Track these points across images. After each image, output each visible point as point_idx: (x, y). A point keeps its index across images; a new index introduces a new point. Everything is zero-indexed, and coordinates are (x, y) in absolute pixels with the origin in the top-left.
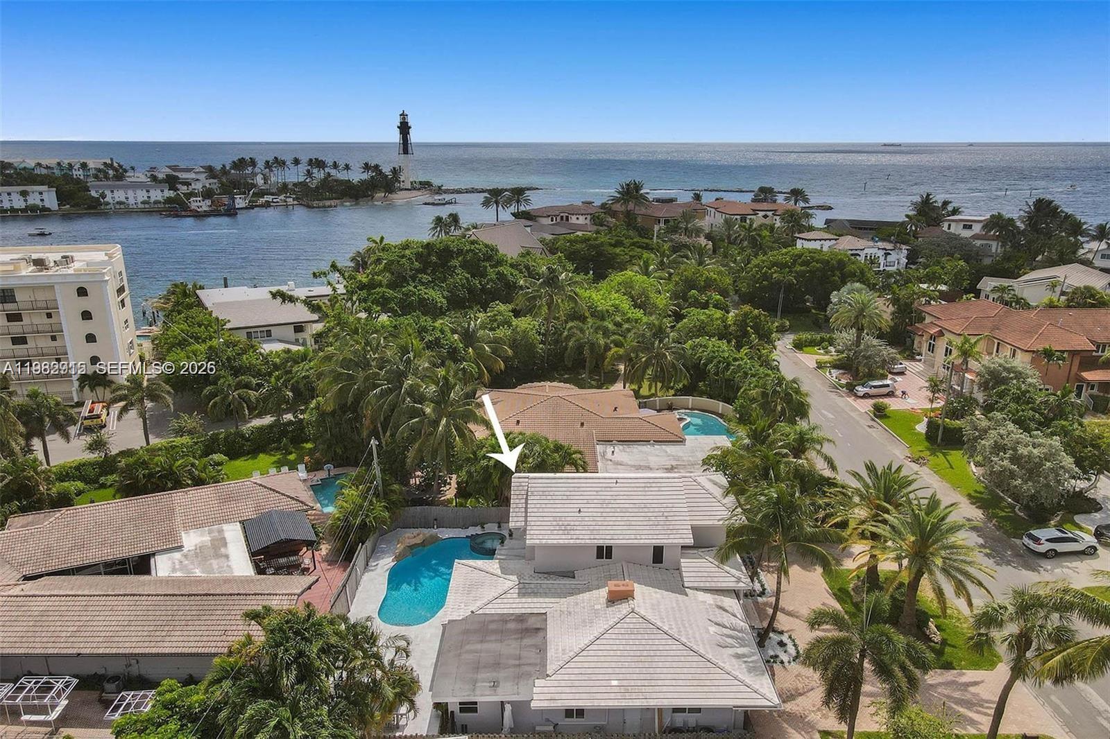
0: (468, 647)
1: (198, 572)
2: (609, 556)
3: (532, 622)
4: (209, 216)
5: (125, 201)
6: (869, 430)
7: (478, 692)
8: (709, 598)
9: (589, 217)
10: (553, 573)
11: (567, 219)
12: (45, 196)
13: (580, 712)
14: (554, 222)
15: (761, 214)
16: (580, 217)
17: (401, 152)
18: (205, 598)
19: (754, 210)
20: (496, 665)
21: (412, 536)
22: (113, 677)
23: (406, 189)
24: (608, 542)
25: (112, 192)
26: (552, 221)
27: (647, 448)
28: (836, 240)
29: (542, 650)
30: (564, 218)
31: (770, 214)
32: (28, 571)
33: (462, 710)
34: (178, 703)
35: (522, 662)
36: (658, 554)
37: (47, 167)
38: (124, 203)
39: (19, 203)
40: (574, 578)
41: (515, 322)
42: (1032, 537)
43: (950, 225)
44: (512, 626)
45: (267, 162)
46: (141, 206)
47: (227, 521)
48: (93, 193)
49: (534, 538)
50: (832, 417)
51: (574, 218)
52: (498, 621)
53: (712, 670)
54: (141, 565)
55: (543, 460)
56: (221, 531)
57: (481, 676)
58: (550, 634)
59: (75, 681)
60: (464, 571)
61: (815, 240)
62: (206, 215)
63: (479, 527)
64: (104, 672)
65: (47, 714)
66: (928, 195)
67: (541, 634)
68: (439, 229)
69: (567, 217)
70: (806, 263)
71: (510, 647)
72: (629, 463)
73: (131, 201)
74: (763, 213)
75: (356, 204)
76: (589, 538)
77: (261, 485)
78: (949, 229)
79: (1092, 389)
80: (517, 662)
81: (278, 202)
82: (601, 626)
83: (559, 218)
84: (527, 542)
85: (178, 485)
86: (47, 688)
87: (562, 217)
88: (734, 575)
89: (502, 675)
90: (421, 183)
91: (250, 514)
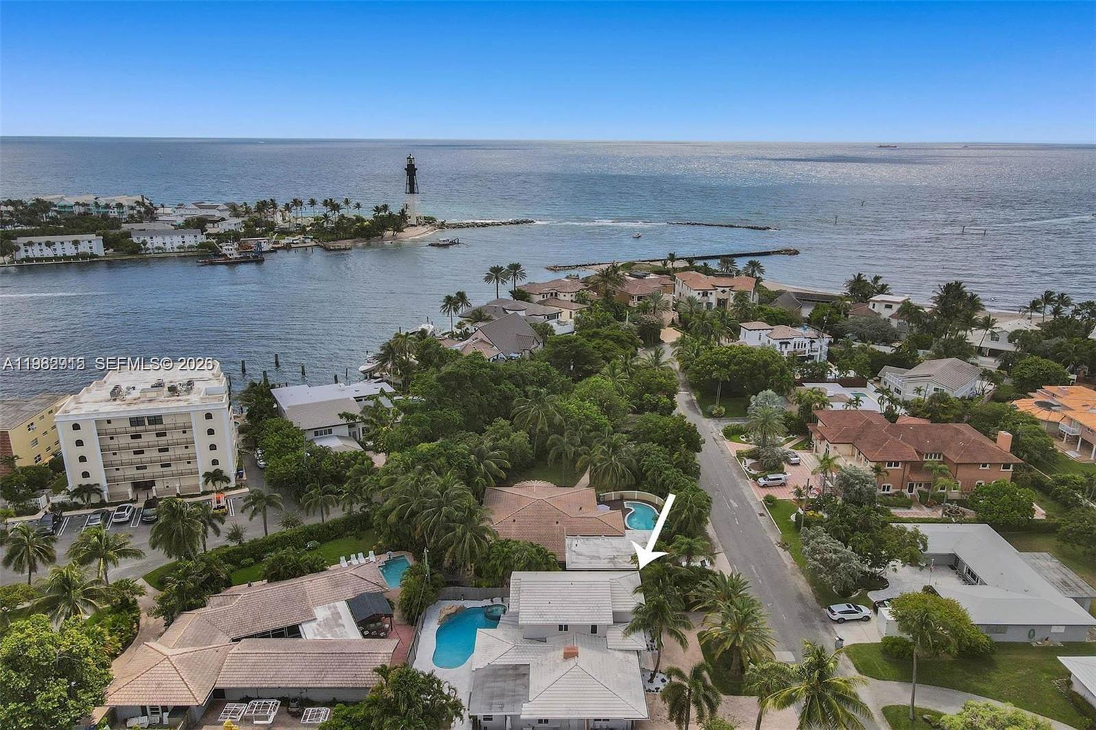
0: (487, 685)
1: (329, 637)
2: (566, 629)
3: (522, 670)
4: (241, 263)
5: (162, 245)
6: (759, 517)
7: (493, 710)
8: (620, 655)
9: (574, 294)
10: (534, 639)
11: (556, 295)
12: (94, 243)
13: (546, 721)
14: (545, 298)
15: (720, 289)
16: (566, 294)
17: (408, 191)
18: (341, 655)
19: (714, 286)
20: (502, 695)
21: (449, 606)
22: (293, 699)
23: (412, 225)
24: (567, 623)
25: (152, 238)
26: (543, 297)
27: (599, 541)
28: (771, 329)
29: (527, 687)
30: (554, 294)
31: (727, 289)
32: (233, 635)
33: (484, 719)
34: (348, 716)
35: (516, 693)
36: (594, 629)
37: (84, 205)
38: (162, 249)
39: (70, 251)
40: (546, 642)
41: (513, 435)
42: (830, 609)
43: (874, 305)
44: (510, 672)
45: (287, 205)
46: (176, 250)
47: (338, 600)
48: (135, 240)
49: (523, 621)
50: (737, 506)
51: (562, 295)
52: (503, 669)
53: (616, 699)
54: (293, 632)
55: (530, 561)
56: (335, 607)
57: (495, 701)
58: (531, 677)
59: (279, 702)
60: (483, 636)
61: (755, 330)
62: (236, 263)
63: (489, 600)
64: (287, 696)
65: (267, 720)
66: (859, 275)
67: (527, 676)
68: (448, 306)
69: (556, 293)
70: (738, 364)
71: (509, 685)
72: (587, 554)
73: (168, 246)
74: (722, 289)
75: (369, 245)
76: (554, 619)
77: (355, 575)
78: (873, 308)
79: (920, 486)
80: (513, 694)
81: (297, 243)
82: (558, 673)
83: (549, 295)
84: (520, 622)
85: (302, 574)
86: (266, 707)
87: (552, 294)
88: (639, 640)
89: (505, 701)
90: (425, 218)
91: (351, 596)
